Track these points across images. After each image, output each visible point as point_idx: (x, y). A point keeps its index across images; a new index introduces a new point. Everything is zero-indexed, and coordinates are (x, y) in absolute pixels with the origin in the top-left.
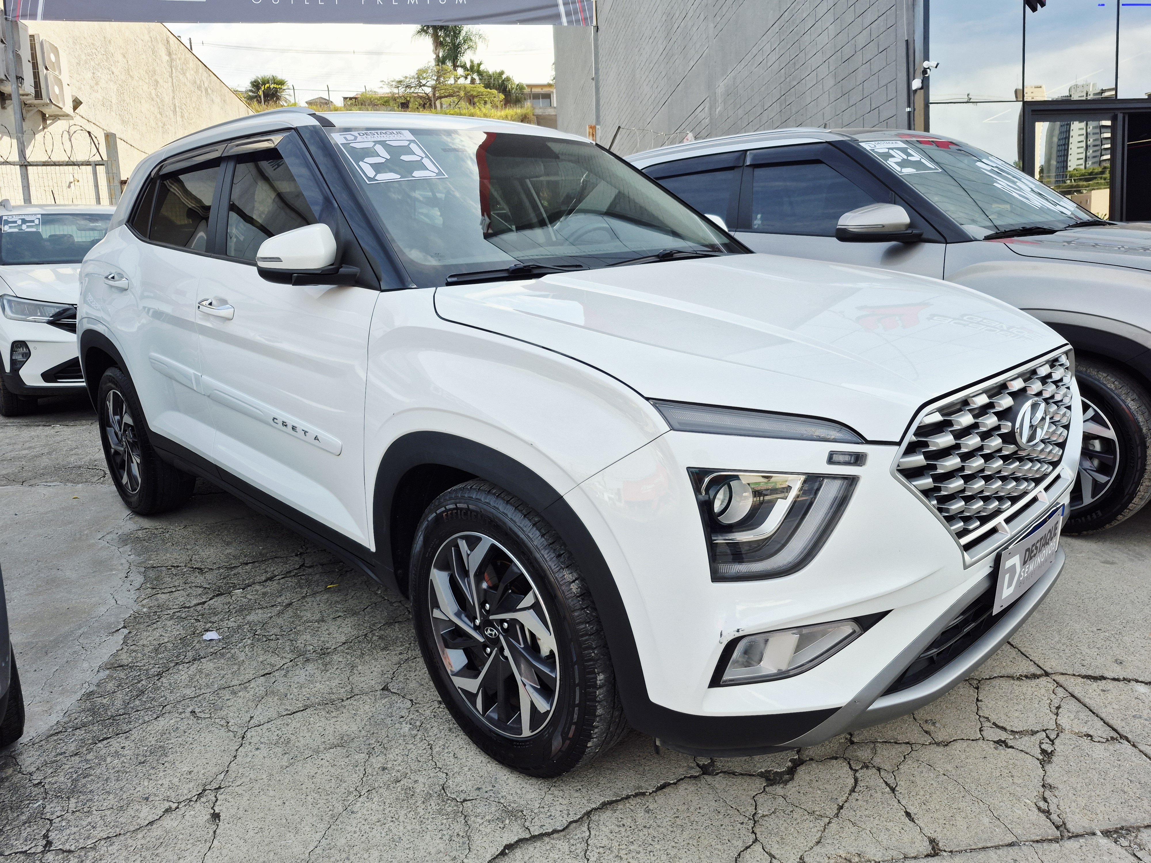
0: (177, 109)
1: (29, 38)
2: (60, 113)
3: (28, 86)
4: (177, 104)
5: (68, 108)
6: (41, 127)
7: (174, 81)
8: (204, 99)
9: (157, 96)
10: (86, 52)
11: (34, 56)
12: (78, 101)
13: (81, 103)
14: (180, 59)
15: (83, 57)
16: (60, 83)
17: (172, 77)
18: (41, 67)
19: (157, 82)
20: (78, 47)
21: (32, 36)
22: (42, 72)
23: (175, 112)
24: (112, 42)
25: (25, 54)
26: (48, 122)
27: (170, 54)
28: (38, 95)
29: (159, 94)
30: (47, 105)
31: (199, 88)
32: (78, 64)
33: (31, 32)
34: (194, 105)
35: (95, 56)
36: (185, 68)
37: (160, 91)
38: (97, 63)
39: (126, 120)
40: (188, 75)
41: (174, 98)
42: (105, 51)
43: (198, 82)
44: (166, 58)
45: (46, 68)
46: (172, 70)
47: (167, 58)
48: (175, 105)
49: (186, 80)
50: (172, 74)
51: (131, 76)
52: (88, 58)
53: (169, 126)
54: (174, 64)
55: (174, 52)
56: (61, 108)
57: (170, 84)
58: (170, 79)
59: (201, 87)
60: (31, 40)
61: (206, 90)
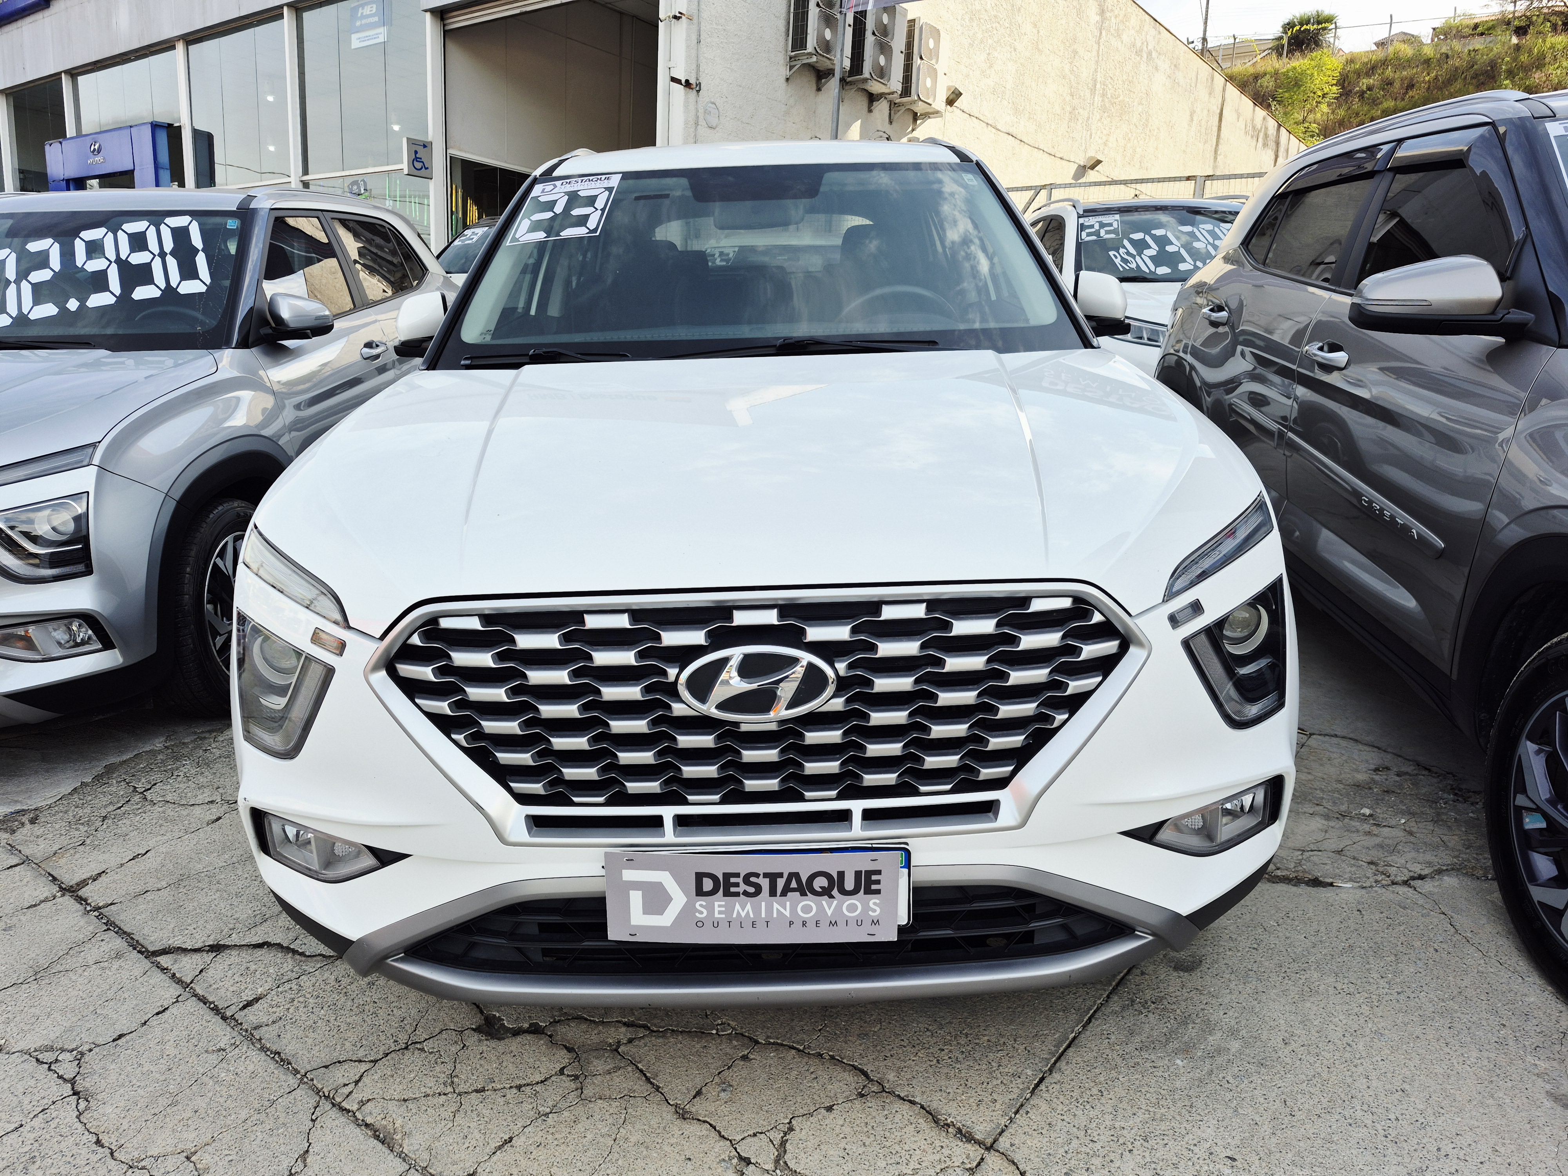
0: (1098, 86)
1: (906, 24)
2: (930, 111)
3: (895, 84)
4: (1099, 79)
5: (939, 103)
6: (910, 129)
7: (1102, 47)
8: (1143, 67)
9: (1072, 71)
10: (984, 28)
11: (910, 45)
12: (957, 92)
13: (961, 94)
14: (1116, 17)
15: (980, 35)
16: (934, 73)
17: (1099, 43)
18: (916, 57)
19: (1075, 52)
20: (975, 24)
21: (912, 22)
22: (917, 61)
23: (1093, 90)
24: (1022, 10)
25: (898, 43)
26: (919, 122)
27: (1102, 12)
28: (906, 91)
29: (1075, 69)
30: (914, 102)
31: (1139, 53)
32: (971, 45)
33: (910, 17)
34: (1125, 77)
35: (995, 32)
36: (1121, 27)
37: (1077, 64)
38: (996, 40)
39: (1021, 108)
40: (1125, 37)
41: (1096, 71)
42: (1011, 23)
43: (1139, 44)
44: (1095, 18)
45: (921, 58)
46: (1101, 33)
47: (1098, 18)
48: (1096, 80)
49: (1120, 43)
50: (1100, 38)
51: (1039, 50)
52: (986, 35)
53: (1081, 110)
54: (1106, 25)
55: (1110, 8)
56: (930, 105)
57: (1094, 53)
58: (1096, 46)
59: (1141, 50)
60: (910, 26)
61: (1150, 53)
